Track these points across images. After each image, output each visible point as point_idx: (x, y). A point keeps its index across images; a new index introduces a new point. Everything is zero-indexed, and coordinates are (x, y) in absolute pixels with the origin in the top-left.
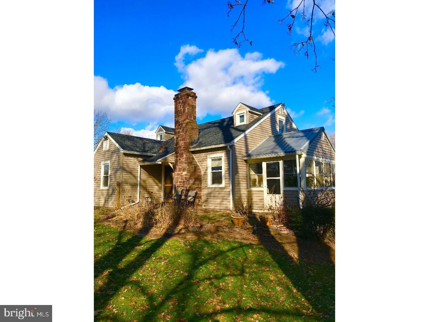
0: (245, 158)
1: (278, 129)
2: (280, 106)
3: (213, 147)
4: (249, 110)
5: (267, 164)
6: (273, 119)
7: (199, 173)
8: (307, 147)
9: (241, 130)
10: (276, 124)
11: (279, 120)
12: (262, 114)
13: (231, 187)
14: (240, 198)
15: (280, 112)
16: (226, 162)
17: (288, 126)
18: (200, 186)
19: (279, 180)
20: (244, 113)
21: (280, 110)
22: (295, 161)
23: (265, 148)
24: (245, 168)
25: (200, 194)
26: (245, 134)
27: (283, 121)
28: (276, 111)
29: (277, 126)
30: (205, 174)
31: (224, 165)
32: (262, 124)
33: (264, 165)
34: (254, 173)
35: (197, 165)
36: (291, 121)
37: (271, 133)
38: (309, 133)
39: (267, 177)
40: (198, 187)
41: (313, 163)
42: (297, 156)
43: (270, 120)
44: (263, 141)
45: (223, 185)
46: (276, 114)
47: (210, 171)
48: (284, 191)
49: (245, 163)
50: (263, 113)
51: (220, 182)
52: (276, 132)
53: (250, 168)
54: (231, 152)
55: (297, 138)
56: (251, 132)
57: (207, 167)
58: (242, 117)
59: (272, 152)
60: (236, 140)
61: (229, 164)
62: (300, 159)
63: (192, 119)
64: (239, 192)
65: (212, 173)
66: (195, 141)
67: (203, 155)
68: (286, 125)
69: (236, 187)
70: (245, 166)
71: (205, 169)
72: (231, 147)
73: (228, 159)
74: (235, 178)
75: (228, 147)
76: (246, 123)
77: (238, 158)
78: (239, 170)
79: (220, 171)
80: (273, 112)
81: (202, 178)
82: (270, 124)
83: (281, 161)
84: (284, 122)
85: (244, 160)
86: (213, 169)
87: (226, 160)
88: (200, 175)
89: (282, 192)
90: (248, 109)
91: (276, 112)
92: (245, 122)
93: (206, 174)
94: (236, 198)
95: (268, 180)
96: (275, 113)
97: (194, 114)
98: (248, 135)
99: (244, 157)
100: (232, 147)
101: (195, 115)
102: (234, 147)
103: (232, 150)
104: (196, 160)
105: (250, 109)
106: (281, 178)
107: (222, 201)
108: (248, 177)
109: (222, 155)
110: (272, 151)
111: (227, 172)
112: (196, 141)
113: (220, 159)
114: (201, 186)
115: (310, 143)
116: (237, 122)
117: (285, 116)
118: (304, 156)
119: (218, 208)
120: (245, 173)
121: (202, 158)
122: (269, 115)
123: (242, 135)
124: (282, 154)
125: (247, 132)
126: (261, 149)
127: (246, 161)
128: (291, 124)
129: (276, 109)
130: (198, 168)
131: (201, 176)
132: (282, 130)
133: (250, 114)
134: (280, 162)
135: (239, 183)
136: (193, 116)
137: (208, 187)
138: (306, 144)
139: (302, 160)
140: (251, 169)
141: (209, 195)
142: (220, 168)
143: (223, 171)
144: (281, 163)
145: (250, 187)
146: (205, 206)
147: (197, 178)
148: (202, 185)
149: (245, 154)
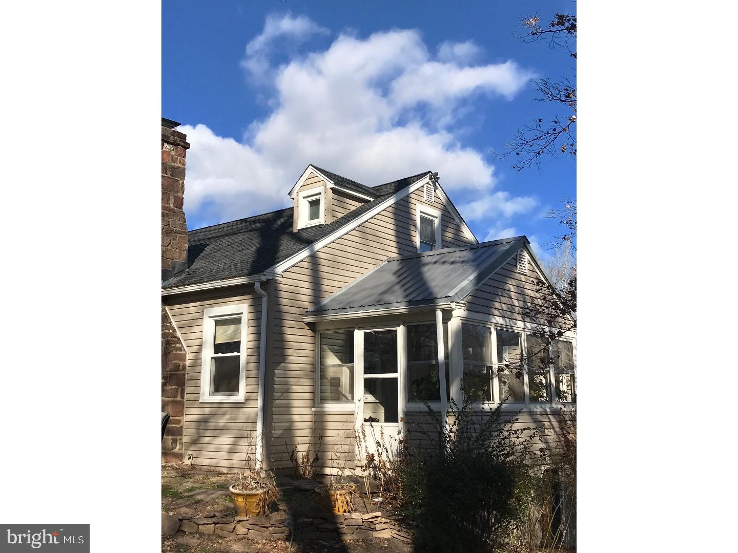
0: (309, 319)
1: (417, 240)
2: (427, 179)
3: (218, 284)
4: (334, 186)
5: (365, 334)
6: (402, 214)
7: (178, 362)
8: (470, 289)
9: (306, 239)
10: (413, 228)
11: (422, 218)
12: (372, 199)
13: (260, 403)
14: (289, 431)
15: (425, 195)
16: (252, 330)
17: (449, 235)
18: (179, 398)
19: (395, 380)
20: (320, 194)
21: (425, 190)
22: (434, 326)
23: (367, 291)
24: (309, 346)
25: (179, 422)
26: (312, 250)
27: (434, 221)
28: (410, 191)
29: (413, 233)
30: (195, 363)
31: (246, 336)
32: (367, 224)
33: (359, 337)
34: (338, 362)
35: (176, 337)
36: (457, 220)
37: (395, 250)
38: (486, 251)
39: (365, 373)
40: (171, 401)
41: (491, 333)
42: (439, 315)
43: (391, 215)
44: (369, 273)
45: (240, 396)
46: (413, 201)
47: (208, 354)
48: (407, 413)
49: (309, 332)
50: (376, 197)
51: (234, 389)
52: (413, 250)
53: (325, 347)
54: (265, 299)
55: (452, 266)
56: (333, 245)
57: (202, 342)
58: (315, 204)
59: (379, 303)
60: (280, 268)
61: (258, 333)
62: (449, 323)
63: (171, 205)
64: (287, 416)
65: (213, 360)
66: (174, 268)
67: (192, 308)
68: (444, 231)
69: (277, 402)
70: (308, 339)
71: (195, 349)
72: (266, 285)
73: (257, 318)
74: (274, 375)
75: (257, 285)
76: (323, 222)
77: (287, 317)
78: (290, 352)
79: (235, 354)
80: (402, 194)
81: (187, 376)
82: (392, 227)
83: (402, 326)
84: (437, 221)
85: (307, 324)
86: (218, 348)
87: (252, 323)
88: (180, 368)
89: (400, 415)
90: (331, 184)
91: (413, 195)
92: (321, 220)
93: (197, 362)
94: (276, 433)
95: (366, 380)
96: (408, 196)
97: (178, 192)
98: (321, 255)
99: (308, 313)
100: (271, 286)
101: (179, 195)
102: (277, 287)
103: (269, 295)
104: (174, 324)
105: (336, 184)
106: (400, 375)
107: (235, 441)
108: (318, 370)
109: (240, 307)
110: (379, 299)
111: (253, 359)
112: (177, 267)
113: (237, 321)
114: (182, 397)
115: (479, 279)
116: (303, 221)
117: (440, 206)
118: (459, 313)
119: (224, 463)
120: (309, 360)
121: (190, 317)
122: (391, 201)
123: (304, 254)
124: (401, 308)
125: (318, 246)
126: (356, 294)
127: (312, 326)
128: (458, 230)
129: (413, 188)
130: (178, 345)
131: (184, 368)
132: (429, 242)
133: (336, 196)
134: (398, 329)
135: (288, 389)
136: (175, 197)
137: (200, 401)
138: (467, 281)
139: (455, 324)
140: (330, 349)
141: (203, 423)
142: (236, 346)
143: (244, 354)
144: (401, 331)
145: (323, 400)
146: (190, 458)
147: (171, 375)
148: (186, 397)
149: (310, 307)
